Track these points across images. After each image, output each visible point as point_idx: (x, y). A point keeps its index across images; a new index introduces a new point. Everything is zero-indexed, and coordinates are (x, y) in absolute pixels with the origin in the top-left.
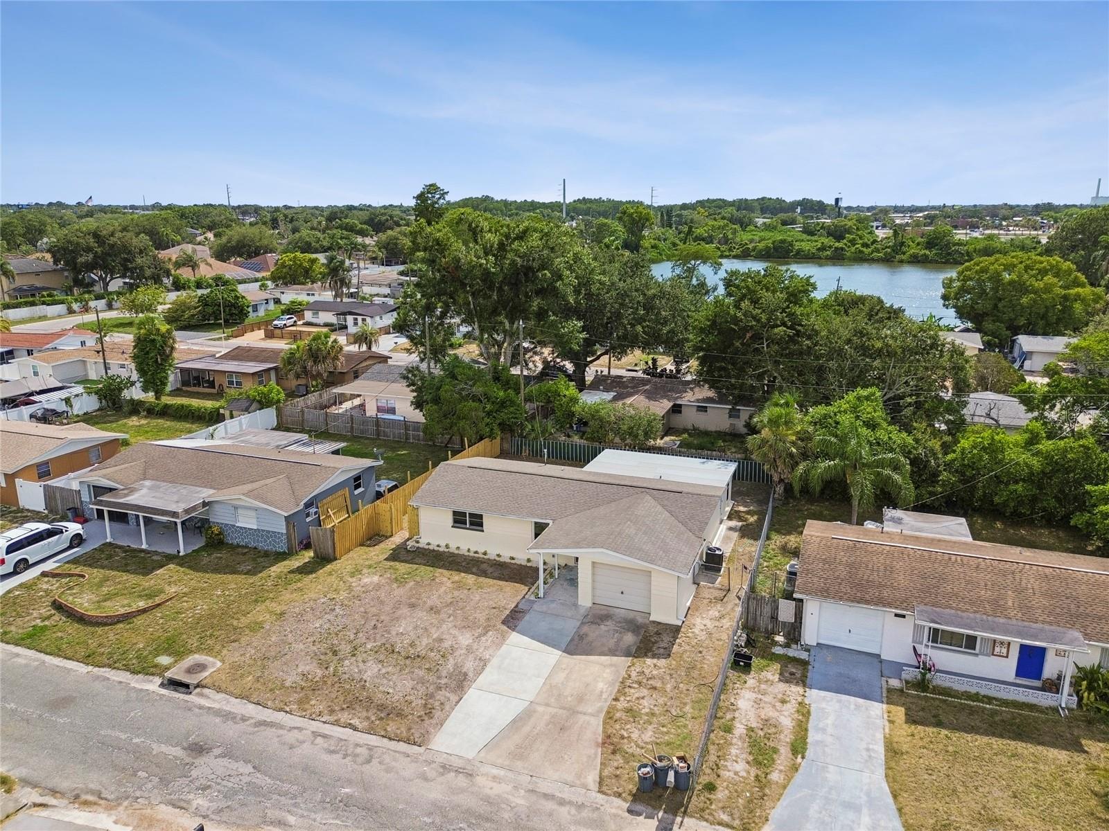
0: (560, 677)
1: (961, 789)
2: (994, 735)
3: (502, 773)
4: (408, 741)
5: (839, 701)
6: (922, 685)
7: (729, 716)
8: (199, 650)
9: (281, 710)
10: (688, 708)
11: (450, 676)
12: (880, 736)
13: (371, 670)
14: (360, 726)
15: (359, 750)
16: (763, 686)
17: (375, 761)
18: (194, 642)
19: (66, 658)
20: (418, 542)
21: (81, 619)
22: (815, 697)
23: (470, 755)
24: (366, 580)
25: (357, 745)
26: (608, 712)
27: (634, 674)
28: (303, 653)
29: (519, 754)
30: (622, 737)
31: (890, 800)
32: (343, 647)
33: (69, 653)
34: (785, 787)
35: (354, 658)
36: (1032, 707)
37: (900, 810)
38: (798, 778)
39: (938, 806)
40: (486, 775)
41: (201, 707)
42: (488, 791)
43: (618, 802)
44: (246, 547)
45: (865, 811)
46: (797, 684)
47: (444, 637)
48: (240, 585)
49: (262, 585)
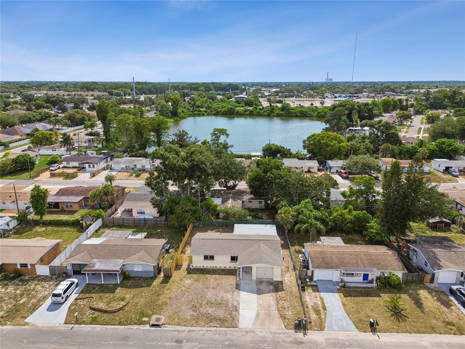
0: (260, 302)
1: (361, 311)
2: (363, 296)
3: (261, 330)
5: (328, 294)
6: (344, 286)
7: (306, 304)
8: (153, 314)
9: (192, 326)
10: (296, 304)
11: (232, 307)
12: (340, 302)
13: (210, 310)
15: (222, 332)
16: (310, 294)
17: (228, 334)
18: (150, 312)
19: (112, 325)
20: (193, 266)
21: (106, 312)
22: (322, 294)
23: (251, 327)
24: (187, 282)
25: (220, 331)
26: (278, 309)
27: (278, 297)
28: (186, 309)
29: (263, 324)
30: (285, 315)
31: (348, 316)
33: (112, 323)
34: (326, 319)
35: (202, 308)
36: (368, 288)
37: (350, 318)
38: (327, 315)
39: (357, 316)
40: (258, 331)
41: (168, 330)
42: (261, 335)
43: (292, 331)
44: (138, 277)
45: (344, 320)
46: (317, 292)
47: (223, 296)
48: (148, 291)
49: (156, 289)
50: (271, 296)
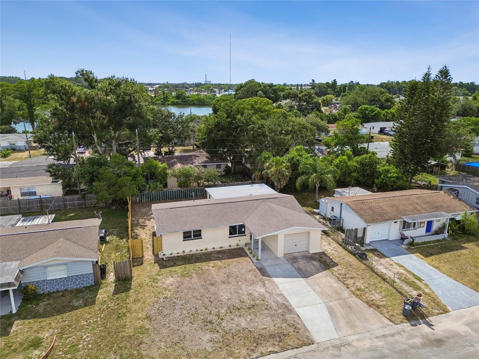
0: (318, 288)
3: (357, 337)
4: (306, 345)
6: (413, 244)
7: (387, 277)
10: (372, 280)
11: (279, 307)
13: (243, 322)
14: (276, 350)
16: (379, 262)
20: (164, 255)
22: (394, 259)
23: (337, 336)
24: (168, 282)
26: (353, 294)
27: (338, 276)
28: (193, 331)
29: (351, 325)
30: (372, 301)
32: (210, 318)
34: (434, 293)
35: (225, 321)
37: (463, 284)
38: (432, 288)
39: (467, 278)
42: (366, 347)
43: (405, 324)
44: (58, 292)
46: (385, 258)
47: (250, 292)
48: (93, 313)
49: (108, 308)
50: (326, 276)
